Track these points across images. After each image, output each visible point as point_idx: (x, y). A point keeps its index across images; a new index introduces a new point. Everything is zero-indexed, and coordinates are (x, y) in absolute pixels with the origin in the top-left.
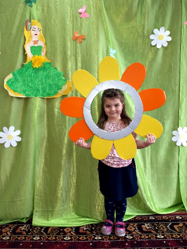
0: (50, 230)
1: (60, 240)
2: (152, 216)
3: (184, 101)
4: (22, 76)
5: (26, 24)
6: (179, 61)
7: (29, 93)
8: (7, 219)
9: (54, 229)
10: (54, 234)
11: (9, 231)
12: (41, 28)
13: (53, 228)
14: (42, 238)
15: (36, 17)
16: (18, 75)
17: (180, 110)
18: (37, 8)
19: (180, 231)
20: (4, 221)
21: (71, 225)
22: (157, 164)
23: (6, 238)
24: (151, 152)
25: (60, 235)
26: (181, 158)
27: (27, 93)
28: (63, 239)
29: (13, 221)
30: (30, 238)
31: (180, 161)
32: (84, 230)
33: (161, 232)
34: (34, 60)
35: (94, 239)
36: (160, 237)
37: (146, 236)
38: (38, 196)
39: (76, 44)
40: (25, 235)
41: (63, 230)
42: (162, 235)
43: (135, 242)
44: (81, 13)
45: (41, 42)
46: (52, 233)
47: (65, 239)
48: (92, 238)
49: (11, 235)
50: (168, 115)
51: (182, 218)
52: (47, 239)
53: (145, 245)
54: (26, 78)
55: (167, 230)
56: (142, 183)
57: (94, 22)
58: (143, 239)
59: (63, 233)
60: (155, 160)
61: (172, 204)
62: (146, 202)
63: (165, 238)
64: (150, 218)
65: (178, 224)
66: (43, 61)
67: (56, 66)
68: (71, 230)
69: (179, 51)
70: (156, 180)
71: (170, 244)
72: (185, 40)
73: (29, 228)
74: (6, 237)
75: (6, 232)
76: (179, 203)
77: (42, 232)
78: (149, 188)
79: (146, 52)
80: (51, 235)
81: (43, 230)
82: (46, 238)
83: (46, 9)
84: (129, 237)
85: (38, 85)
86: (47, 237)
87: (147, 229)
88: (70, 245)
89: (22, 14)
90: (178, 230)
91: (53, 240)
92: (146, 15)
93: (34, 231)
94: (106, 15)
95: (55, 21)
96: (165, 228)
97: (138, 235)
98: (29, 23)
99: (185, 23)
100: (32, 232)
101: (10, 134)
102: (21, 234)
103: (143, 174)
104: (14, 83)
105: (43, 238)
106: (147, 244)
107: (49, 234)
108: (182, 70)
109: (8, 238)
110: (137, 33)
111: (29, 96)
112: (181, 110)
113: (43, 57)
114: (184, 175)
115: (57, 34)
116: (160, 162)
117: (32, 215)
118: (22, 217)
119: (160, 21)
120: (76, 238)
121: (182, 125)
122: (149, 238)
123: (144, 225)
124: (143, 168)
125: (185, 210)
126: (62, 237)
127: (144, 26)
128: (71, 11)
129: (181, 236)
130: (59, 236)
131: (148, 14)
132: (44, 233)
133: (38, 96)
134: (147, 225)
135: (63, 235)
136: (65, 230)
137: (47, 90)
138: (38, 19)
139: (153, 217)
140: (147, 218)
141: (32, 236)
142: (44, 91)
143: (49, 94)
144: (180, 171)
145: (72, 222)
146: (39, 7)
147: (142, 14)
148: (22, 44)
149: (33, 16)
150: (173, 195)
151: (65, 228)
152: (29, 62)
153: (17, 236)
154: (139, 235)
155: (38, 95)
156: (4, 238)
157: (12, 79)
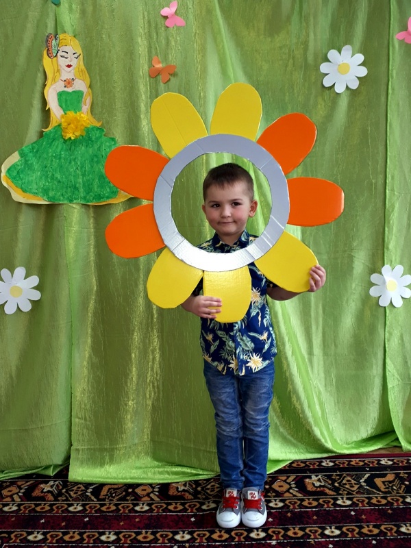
0: (104, 491)
1: (127, 511)
2: (328, 460)
3: (396, 209)
4: (40, 157)
5: (48, 43)
6: (385, 122)
7: (56, 194)
8: (13, 468)
9: (115, 489)
10: (114, 500)
11: (17, 493)
12: (79, 51)
13: (113, 486)
14: (87, 507)
15: (68, 27)
16: (31, 154)
17: (386, 229)
18: (71, 9)
19: (387, 490)
20: (6, 473)
21: (152, 479)
22: (336, 346)
23: (10, 508)
24: (324, 320)
25: (127, 500)
26: (390, 334)
27: (51, 194)
28: (133, 509)
29: (25, 473)
30: (62, 507)
31: (389, 340)
32: (180, 490)
33: (346, 492)
34: (65, 122)
35: (199, 509)
36: (344, 502)
37: (313, 502)
38: (79, 418)
39: (156, 85)
40: (51, 501)
41: (133, 491)
42: (348, 499)
43: (289, 515)
44: (166, 17)
45: (81, 81)
46: (109, 497)
47: (137, 508)
48: (197, 507)
49: (21, 501)
50: (360, 240)
51: (394, 463)
52: (99, 509)
53: (310, 521)
54: (49, 162)
55: (358, 488)
56: (304, 388)
57: (195, 35)
58: (306, 507)
59: (133, 498)
60: (333, 337)
61: (369, 432)
62: (311, 427)
63: (354, 504)
64: (324, 464)
65: (384, 475)
66: (85, 124)
67: (113, 134)
68: (151, 490)
69: (383, 99)
70: (334, 381)
71: (363, 517)
72: (397, 73)
73: (61, 487)
74: (11, 506)
75: (11, 496)
76: (385, 431)
77: (88, 496)
78: (319, 399)
79: (312, 102)
80: (107, 502)
81: (90, 490)
82: (95, 507)
83: (90, 9)
84: (276, 504)
85: (76, 176)
86: (98, 506)
87: (317, 487)
88: (146, 522)
89: (39, 21)
90: (382, 487)
91: (112, 512)
92: (312, 19)
93: (72, 493)
94: (221, 21)
95: (109, 36)
96: (355, 484)
97: (296, 500)
98: (54, 42)
99: (397, 37)
100: (66, 496)
101: (17, 285)
102: (43, 499)
103: (306, 368)
104: (22, 172)
105: (90, 507)
106: (315, 517)
107: (104, 500)
108: (392, 141)
109: (15, 508)
110: (291, 61)
111: (57, 200)
112: (388, 227)
113: (84, 116)
114: (397, 371)
115: (115, 65)
116: (343, 342)
117: (68, 458)
118: (44, 463)
119: (342, 32)
120: (162, 506)
121: (391, 261)
122: (320, 505)
123: (310, 478)
124: (306, 356)
125: (401, 447)
126: (131, 506)
127: (306, 45)
128: (146, 13)
129: (388, 501)
130: (124, 504)
131: (314, 18)
132: (93, 498)
133: (75, 201)
134: (316, 478)
135: (132, 500)
136: (139, 491)
137: (96, 187)
138: (74, 31)
139: (330, 461)
140: (318, 464)
141: (66, 504)
142: (88, 189)
143: (99, 197)
144: (388, 361)
145: (154, 473)
146: (74, 6)
147: (303, 18)
148: (39, 87)
149: (63, 26)
150: (373, 413)
151: (138, 485)
152: (56, 127)
153: (34, 504)
154: (299, 500)
155: (76, 199)
156: (6, 509)
157: (18, 163)
